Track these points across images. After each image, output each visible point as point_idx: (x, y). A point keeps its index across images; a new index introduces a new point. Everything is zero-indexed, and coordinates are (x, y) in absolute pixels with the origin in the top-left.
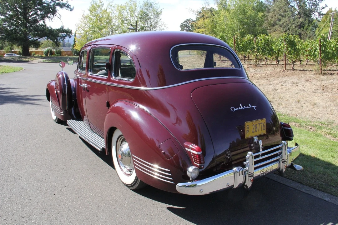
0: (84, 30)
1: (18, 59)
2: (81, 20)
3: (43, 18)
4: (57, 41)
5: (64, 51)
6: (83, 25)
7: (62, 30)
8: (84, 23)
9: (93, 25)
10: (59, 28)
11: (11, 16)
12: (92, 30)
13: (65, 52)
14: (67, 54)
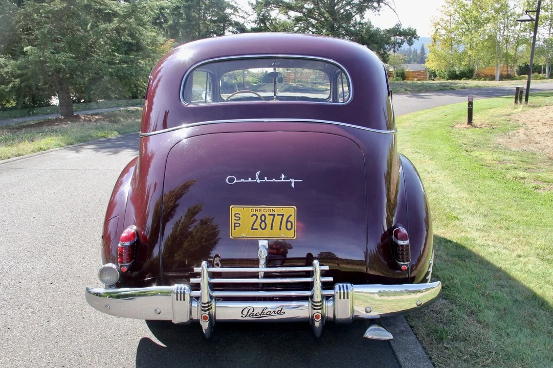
0: (445, 29)
1: (310, 87)
2: (443, 9)
3: (361, 9)
4: (385, 53)
5: (410, 72)
6: (446, 18)
7: (396, 31)
8: (448, 14)
9: (465, 17)
10: (392, 27)
11: (310, 11)
12: (462, 28)
13: (413, 72)
14: (417, 78)
